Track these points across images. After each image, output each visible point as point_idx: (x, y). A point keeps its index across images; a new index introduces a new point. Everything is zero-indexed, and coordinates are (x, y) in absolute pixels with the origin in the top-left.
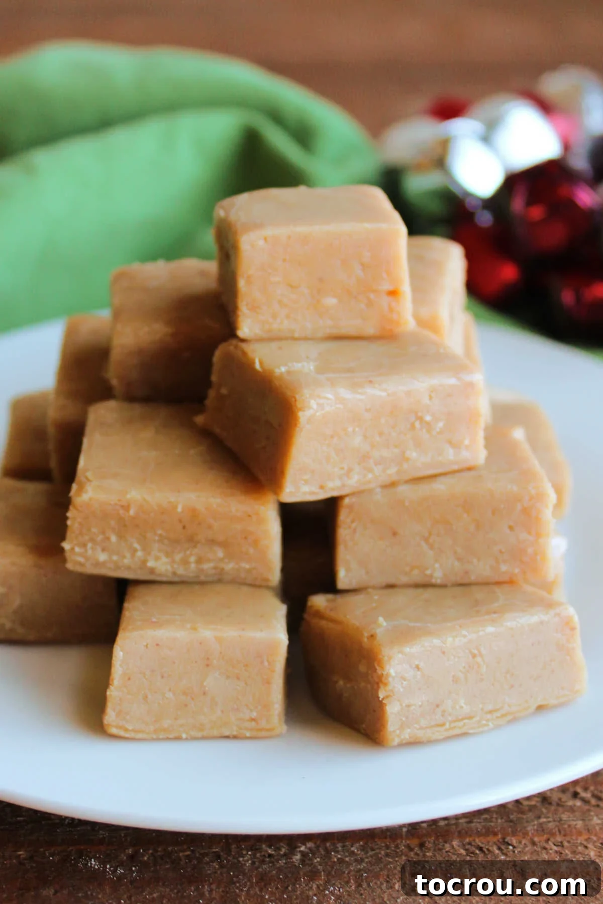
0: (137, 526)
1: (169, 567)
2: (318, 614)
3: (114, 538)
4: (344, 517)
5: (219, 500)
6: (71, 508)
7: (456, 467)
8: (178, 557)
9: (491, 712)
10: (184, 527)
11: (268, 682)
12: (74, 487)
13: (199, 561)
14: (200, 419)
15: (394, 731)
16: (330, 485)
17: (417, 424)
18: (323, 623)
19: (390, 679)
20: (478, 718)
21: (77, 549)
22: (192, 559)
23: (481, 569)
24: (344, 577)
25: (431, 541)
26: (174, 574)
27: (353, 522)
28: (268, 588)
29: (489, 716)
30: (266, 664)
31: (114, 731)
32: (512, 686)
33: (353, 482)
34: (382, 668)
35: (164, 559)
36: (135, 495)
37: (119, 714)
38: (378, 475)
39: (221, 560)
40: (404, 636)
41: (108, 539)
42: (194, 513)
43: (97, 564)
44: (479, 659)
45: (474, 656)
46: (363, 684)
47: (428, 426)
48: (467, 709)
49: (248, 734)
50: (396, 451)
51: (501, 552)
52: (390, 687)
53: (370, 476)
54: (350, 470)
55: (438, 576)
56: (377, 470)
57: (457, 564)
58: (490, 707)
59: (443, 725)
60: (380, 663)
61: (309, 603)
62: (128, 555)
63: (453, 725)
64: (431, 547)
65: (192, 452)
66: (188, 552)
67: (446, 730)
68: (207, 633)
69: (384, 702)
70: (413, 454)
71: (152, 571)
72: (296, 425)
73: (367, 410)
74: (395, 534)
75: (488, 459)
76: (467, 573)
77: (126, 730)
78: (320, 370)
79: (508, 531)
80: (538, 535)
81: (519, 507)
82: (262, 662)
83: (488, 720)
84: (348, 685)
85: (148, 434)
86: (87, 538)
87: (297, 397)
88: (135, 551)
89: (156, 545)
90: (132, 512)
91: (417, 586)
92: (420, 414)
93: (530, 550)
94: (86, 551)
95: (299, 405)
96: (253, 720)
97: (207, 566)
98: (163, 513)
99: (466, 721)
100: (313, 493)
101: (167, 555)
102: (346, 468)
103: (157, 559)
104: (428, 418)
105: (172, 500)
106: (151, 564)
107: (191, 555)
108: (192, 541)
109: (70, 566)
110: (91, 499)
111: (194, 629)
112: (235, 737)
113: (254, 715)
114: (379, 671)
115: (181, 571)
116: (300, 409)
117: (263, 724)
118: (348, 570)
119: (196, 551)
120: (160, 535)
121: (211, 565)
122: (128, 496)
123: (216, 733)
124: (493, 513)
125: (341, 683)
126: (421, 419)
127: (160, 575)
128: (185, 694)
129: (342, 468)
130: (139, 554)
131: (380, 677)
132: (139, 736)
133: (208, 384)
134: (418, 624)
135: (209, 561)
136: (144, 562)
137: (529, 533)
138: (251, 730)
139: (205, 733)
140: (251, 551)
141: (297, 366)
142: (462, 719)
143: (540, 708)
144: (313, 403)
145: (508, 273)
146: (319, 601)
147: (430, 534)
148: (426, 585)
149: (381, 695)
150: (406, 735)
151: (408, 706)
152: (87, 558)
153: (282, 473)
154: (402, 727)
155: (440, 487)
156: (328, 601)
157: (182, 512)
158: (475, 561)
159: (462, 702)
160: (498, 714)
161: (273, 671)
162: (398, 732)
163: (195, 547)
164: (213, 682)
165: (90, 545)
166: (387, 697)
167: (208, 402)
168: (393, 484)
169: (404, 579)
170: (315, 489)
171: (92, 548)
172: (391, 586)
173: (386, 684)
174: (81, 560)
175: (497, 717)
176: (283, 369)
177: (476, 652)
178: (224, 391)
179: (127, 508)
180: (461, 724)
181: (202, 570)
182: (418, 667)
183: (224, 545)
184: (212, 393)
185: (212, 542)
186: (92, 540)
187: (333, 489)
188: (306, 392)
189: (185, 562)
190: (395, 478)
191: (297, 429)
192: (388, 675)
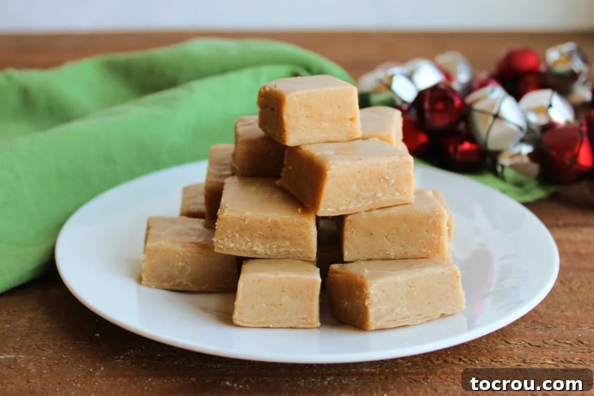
0: (249, 230)
1: (263, 251)
2: (336, 272)
3: (237, 236)
4: (347, 225)
5: (288, 217)
6: (218, 220)
7: (401, 203)
8: (268, 246)
9: (419, 315)
10: (271, 230)
11: (311, 300)
12: (219, 210)
13: (278, 247)
14: (278, 182)
15: (372, 322)
16: (341, 208)
17: (382, 180)
18: (338, 275)
19: (371, 295)
20: (412, 318)
21: (220, 241)
22: (274, 246)
23: (412, 250)
24: (347, 255)
25: (389, 237)
26: (266, 254)
27: (352, 228)
28: (311, 262)
29: (418, 317)
30: (311, 291)
31: (237, 322)
32: (429, 303)
33: (352, 207)
34: (366, 290)
35: (261, 246)
36: (248, 213)
37: (240, 314)
38: (363, 205)
39: (288, 247)
40: (377, 276)
41: (235, 236)
42: (276, 223)
43: (229, 249)
44: (413, 289)
45: (411, 287)
46: (357, 301)
47: (387, 181)
48: (407, 313)
49: (302, 326)
50: (372, 193)
51: (422, 242)
52: (370, 299)
53: (360, 205)
54: (350, 202)
55: (392, 254)
56: (363, 202)
57: (401, 248)
58: (418, 313)
59: (396, 320)
60: (366, 288)
61: (330, 268)
62: (244, 244)
63: (401, 320)
64: (389, 241)
65: (274, 196)
66: (273, 243)
67: (398, 323)
68: (283, 275)
69: (368, 307)
70: (380, 195)
71: (255, 252)
72: (325, 178)
73: (359, 172)
74: (372, 234)
75: (416, 199)
76: (406, 253)
77: (244, 322)
78: (337, 154)
79: (426, 232)
80: (440, 235)
81: (431, 221)
82: (309, 291)
83: (417, 319)
84: (350, 304)
85: (254, 189)
86: (224, 236)
87: (326, 164)
88: (248, 242)
89: (258, 239)
90: (246, 222)
91: (383, 259)
92: (383, 175)
93: (436, 242)
94: (224, 242)
95: (327, 168)
96: (304, 319)
97: (281, 250)
98: (261, 223)
99: (407, 319)
100: (333, 212)
101: (263, 244)
102: (349, 201)
103: (258, 246)
104: (387, 178)
105: (266, 216)
106: (255, 249)
107: (274, 245)
108: (275, 237)
109: (216, 250)
110: (227, 215)
111: (277, 274)
112: (295, 328)
113: (305, 316)
114: (366, 292)
115: (269, 252)
116: (327, 170)
117: (309, 321)
118: (349, 252)
119: (277, 242)
120: (259, 234)
121: (284, 249)
122: (245, 214)
123: (286, 325)
124: (419, 224)
125: (346, 303)
126: (384, 178)
127: (258, 255)
128: (272, 305)
129: (347, 200)
130: (249, 244)
131: (366, 295)
132: (250, 325)
133: (283, 166)
134: (383, 272)
135: (283, 247)
136: (252, 247)
137: (436, 234)
138: (303, 323)
139: (281, 325)
140: (303, 242)
141: (325, 152)
142: (405, 318)
143: (443, 316)
144: (333, 167)
145: (423, 138)
146: (335, 267)
147: (389, 234)
148: (386, 259)
149: (367, 303)
150: (379, 324)
151: (379, 309)
152: (224, 246)
153: (319, 202)
154: (377, 319)
155: (393, 211)
156: (340, 266)
157: (271, 222)
158: (410, 247)
159: (405, 309)
160: (422, 317)
161: (314, 295)
162: (374, 322)
163: (276, 240)
164: (286, 299)
165: (226, 239)
166: (370, 304)
167: (282, 174)
168: (370, 210)
169: (376, 256)
170: (333, 210)
171: (227, 241)
172: (369, 260)
173: (368, 298)
174: (221, 246)
175: (422, 318)
176: (319, 153)
177: (411, 285)
178: (290, 168)
179: (244, 220)
180: (404, 320)
181: (279, 252)
182: (384, 291)
183: (290, 239)
184: (284, 170)
185: (285, 238)
186: (228, 237)
187: (342, 211)
188: (330, 163)
189: (271, 248)
190: (372, 207)
191: (326, 180)
192: (370, 293)
